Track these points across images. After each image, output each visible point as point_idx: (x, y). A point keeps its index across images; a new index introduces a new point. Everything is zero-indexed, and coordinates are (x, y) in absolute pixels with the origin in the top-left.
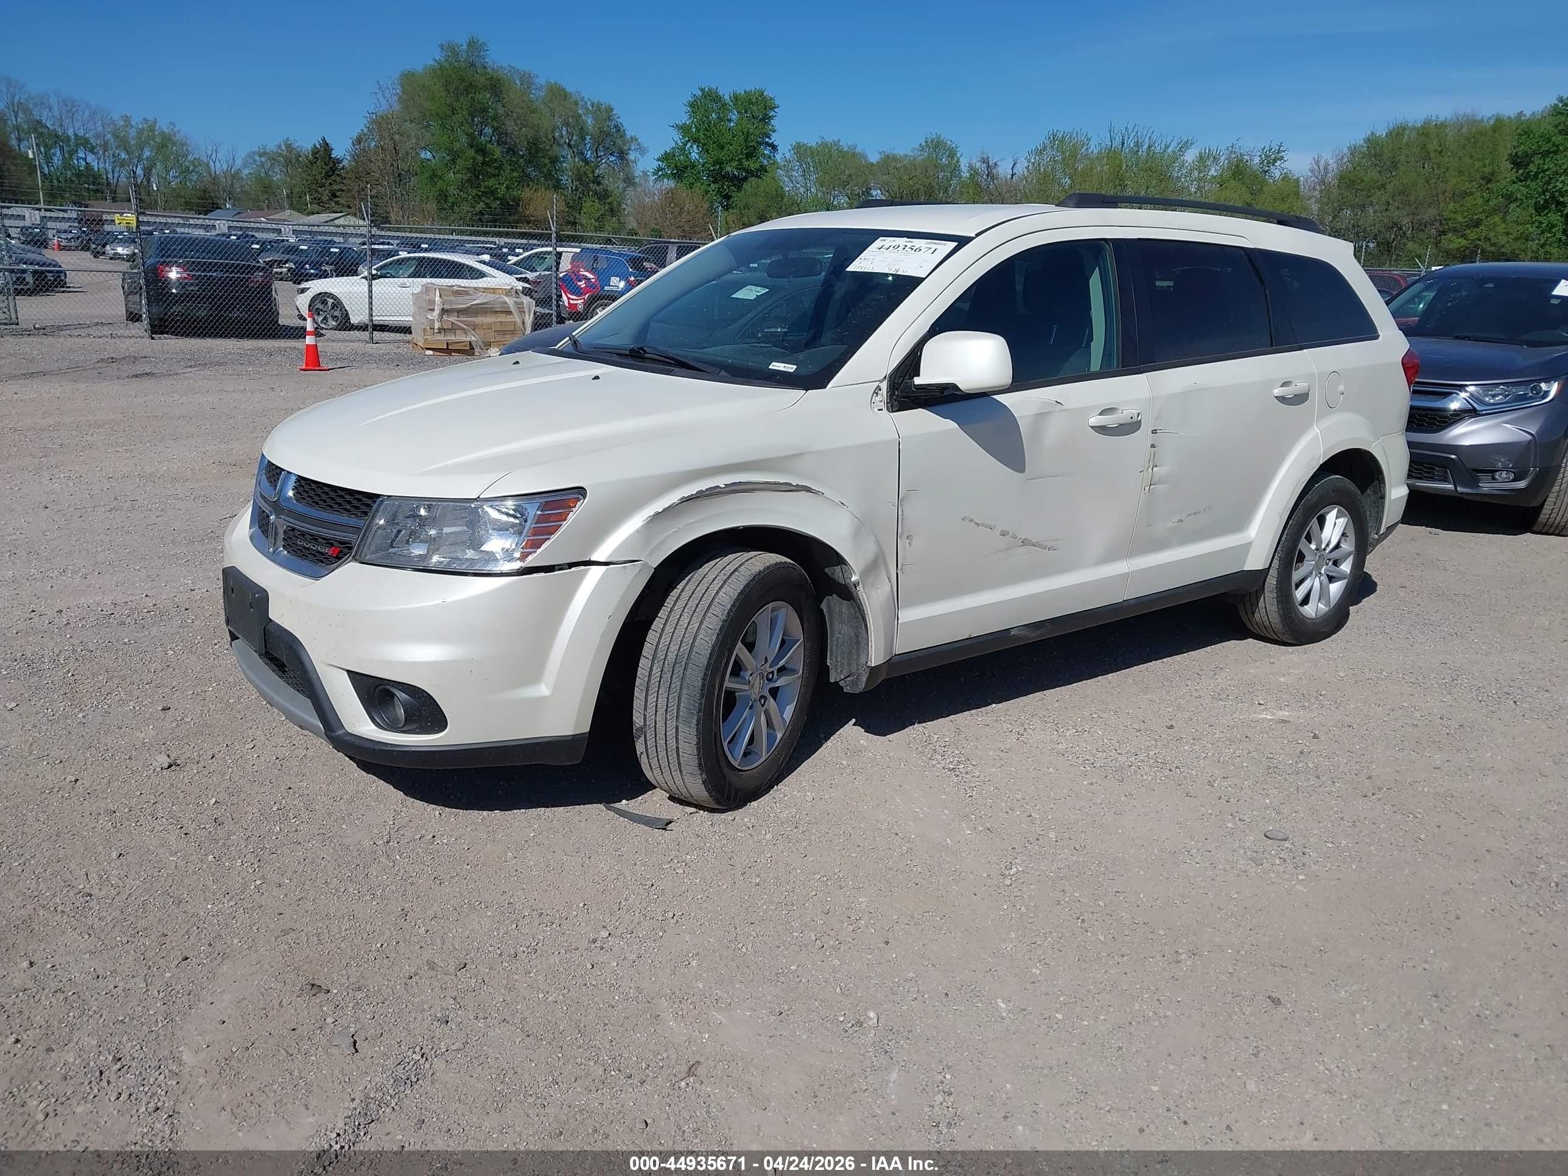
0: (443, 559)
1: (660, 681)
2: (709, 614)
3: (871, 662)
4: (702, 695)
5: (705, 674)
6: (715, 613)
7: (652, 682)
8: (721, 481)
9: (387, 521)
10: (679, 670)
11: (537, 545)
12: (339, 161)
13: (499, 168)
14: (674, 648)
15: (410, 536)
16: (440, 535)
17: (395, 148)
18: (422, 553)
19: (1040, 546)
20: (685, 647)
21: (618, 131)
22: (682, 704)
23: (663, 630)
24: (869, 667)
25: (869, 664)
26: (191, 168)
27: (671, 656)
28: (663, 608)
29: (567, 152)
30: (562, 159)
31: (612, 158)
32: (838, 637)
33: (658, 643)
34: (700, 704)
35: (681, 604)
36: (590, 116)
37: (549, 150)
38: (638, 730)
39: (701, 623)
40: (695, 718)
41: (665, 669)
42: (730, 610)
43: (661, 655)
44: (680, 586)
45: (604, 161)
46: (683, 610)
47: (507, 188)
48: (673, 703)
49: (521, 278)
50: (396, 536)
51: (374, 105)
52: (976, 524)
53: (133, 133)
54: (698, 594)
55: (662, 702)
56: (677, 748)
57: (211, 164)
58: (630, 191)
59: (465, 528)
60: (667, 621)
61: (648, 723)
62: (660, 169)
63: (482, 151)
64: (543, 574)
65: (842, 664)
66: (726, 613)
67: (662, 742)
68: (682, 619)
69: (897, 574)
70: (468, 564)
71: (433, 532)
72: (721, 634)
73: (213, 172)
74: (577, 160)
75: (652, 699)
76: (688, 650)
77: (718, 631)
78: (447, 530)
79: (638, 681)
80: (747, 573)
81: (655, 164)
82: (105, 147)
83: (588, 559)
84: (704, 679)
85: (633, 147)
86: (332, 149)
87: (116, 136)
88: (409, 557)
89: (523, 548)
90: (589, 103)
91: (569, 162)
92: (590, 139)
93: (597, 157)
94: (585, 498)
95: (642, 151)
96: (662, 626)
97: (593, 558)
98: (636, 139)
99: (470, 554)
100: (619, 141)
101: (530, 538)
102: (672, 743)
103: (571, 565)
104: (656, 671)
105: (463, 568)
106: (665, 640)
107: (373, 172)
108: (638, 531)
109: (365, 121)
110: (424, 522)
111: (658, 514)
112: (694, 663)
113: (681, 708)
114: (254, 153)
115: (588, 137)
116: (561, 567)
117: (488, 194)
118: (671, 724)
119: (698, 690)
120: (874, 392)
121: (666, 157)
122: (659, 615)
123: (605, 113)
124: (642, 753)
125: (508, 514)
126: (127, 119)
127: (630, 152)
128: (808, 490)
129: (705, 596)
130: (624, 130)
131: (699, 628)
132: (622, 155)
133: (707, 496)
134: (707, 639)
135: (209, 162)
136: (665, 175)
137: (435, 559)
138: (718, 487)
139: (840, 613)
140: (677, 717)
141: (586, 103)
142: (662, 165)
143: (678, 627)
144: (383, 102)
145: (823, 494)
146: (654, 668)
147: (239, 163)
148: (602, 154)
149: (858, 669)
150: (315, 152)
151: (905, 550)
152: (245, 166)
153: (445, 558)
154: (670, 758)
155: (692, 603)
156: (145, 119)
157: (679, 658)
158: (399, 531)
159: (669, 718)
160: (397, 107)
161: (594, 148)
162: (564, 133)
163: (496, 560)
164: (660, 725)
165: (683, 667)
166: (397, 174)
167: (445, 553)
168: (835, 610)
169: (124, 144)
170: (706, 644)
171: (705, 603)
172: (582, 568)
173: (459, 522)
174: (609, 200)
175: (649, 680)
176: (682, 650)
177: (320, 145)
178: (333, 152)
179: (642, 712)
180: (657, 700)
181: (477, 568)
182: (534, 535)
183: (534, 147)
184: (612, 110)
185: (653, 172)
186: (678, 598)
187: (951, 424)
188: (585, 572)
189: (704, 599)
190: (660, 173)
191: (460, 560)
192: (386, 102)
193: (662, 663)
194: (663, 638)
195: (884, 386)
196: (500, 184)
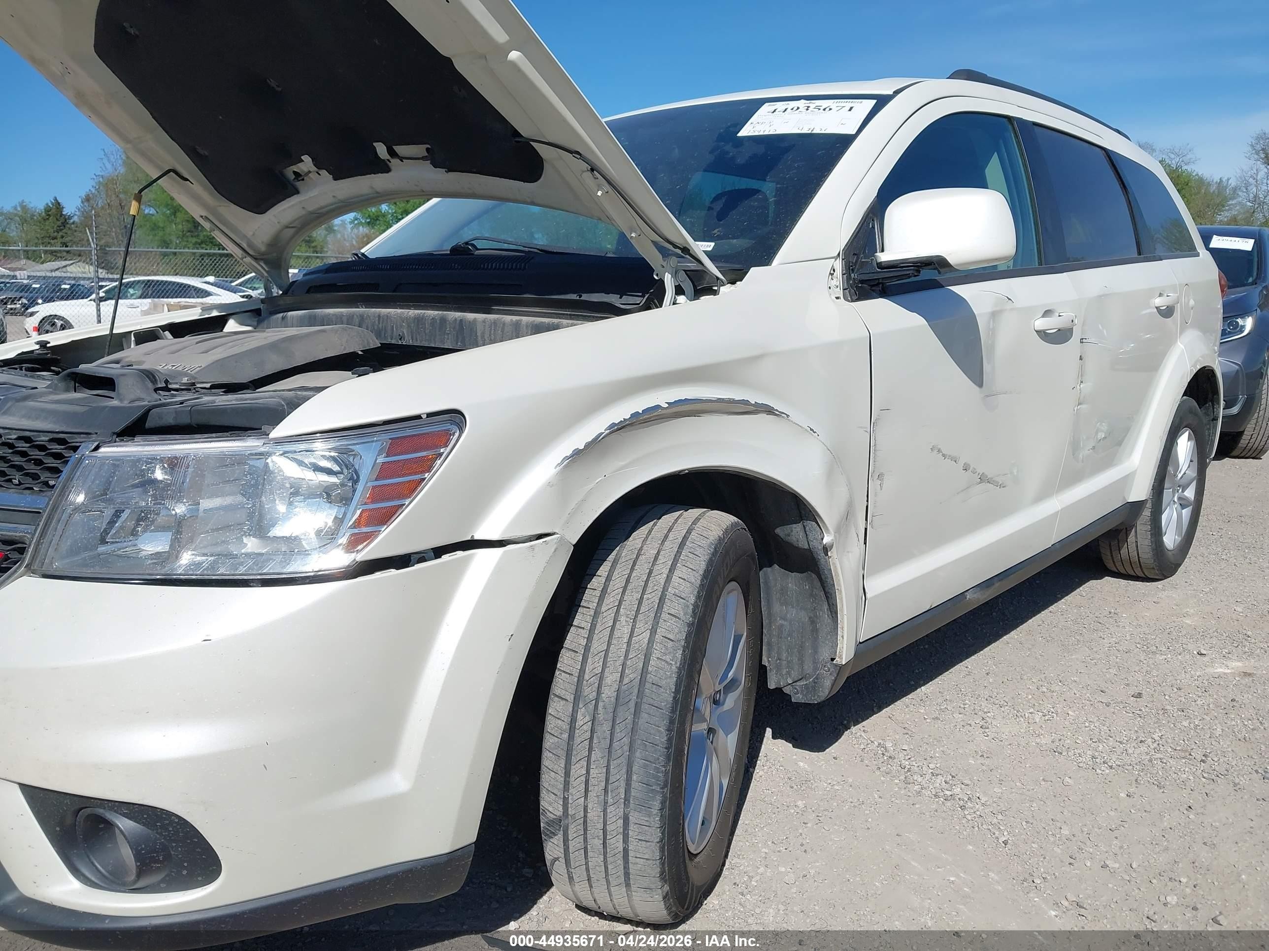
0: (199, 558)
1: (591, 738)
2: (664, 616)
3: (841, 657)
4: (668, 758)
5: (672, 722)
6: (672, 611)
7: (577, 740)
8: (663, 397)
9: (93, 497)
10: (626, 714)
11: (385, 517)
12: (70, 217)
14: (612, 678)
15: (139, 520)
16: (193, 515)
17: (120, 204)
18: (159, 549)
19: (994, 483)
20: (632, 675)
22: (634, 777)
23: (587, 648)
24: (836, 665)
25: (837, 661)
27: (608, 693)
28: (580, 610)
32: (782, 625)
33: (582, 671)
34: (666, 773)
35: (611, 600)
38: (550, 823)
39: (653, 631)
40: (659, 798)
41: (601, 717)
42: (695, 606)
43: (589, 692)
44: (603, 570)
46: (618, 611)
48: (618, 775)
49: (244, 295)
50: (112, 523)
51: (100, 169)
52: (944, 455)
54: (637, 582)
55: (597, 773)
56: (626, 851)
58: (330, 239)
59: (240, 498)
60: (592, 631)
61: (571, 812)
64: (393, 572)
65: (788, 662)
66: (690, 611)
67: (596, 843)
68: (617, 626)
69: (866, 529)
70: (251, 562)
71: (180, 509)
72: (687, 647)
75: (578, 770)
76: (638, 680)
77: (683, 643)
78: (206, 504)
79: (549, 742)
80: (704, 543)
83: (469, 538)
84: (669, 730)
86: (63, 207)
88: (135, 559)
89: (354, 526)
94: (461, 431)
96: (584, 642)
97: (479, 536)
99: (251, 544)
101: (366, 507)
102: (615, 843)
103: (439, 552)
104: (583, 719)
105: (241, 572)
106: (594, 665)
107: (102, 225)
108: (550, 484)
109: (93, 183)
110: (163, 492)
111: (577, 453)
112: (652, 702)
113: (634, 784)
116: (421, 557)
118: (615, 812)
119: (661, 749)
120: (830, 273)
122: (574, 623)
124: (556, 859)
125: (317, 469)
128: (769, 410)
129: (650, 584)
131: (651, 641)
133: (646, 421)
134: (668, 658)
136: (361, 224)
137: (186, 558)
138: (658, 407)
139: (784, 591)
140: (627, 800)
143: (614, 641)
144: (109, 166)
145: (788, 416)
146: (579, 716)
149: (816, 669)
150: (48, 210)
151: (876, 495)
153: (204, 555)
154: (610, 867)
155: (631, 598)
157: (622, 695)
158: (117, 514)
159: (610, 801)
160: (122, 170)
163: (305, 553)
164: (595, 813)
165: (633, 710)
166: (123, 227)
167: (205, 547)
168: (776, 585)
170: (667, 667)
171: (652, 598)
172: (460, 554)
173: (228, 488)
174: (313, 245)
175: (571, 737)
176: (626, 680)
177: (52, 204)
178: (64, 209)
179: (560, 794)
180: (588, 772)
181: (271, 569)
182: (373, 502)
185: (350, 222)
186: (604, 591)
187: (916, 320)
188: (466, 561)
189: (649, 590)
191: (236, 557)
192: (111, 166)
193: (591, 707)
194: (590, 660)
195: (839, 265)
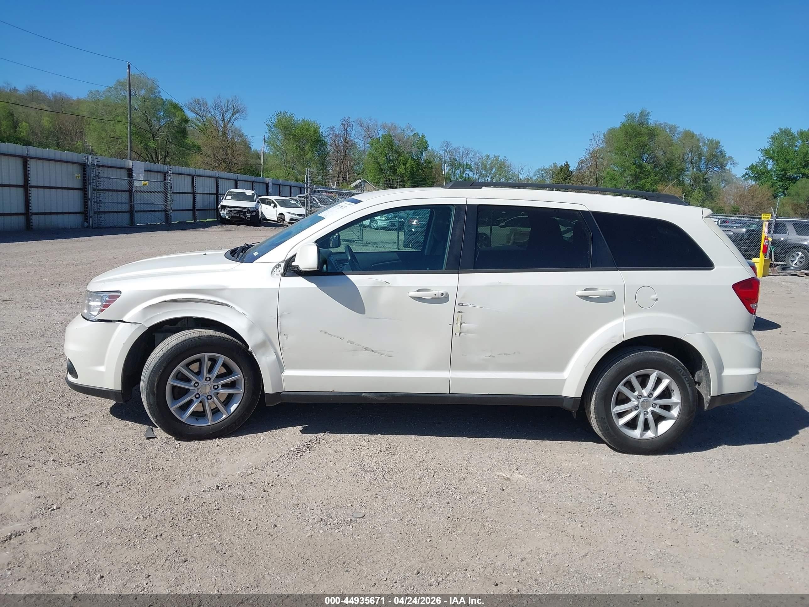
12: (572, 172)
13: (649, 174)
17: (597, 166)
19: (378, 353)
21: (721, 154)
26: (511, 177)
29: (689, 166)
30: (687, 170)
31: (716, 169)
36: (706, 147)
37: (680, 165)
45: (711, 170)
47: (651, 185)
51: (591, 146)
52: (330, 335)
53: (489, 162)
57: (520, 175)
62: (747, 174)
63: (640, 166)
69: (281, 352)
73: (520, 179)
74: (695, 170)
81: (744, 172)
82: (477, 169)
85: (729, 162)
86: (570, 167)
87: (482, 164)
90: (706, 140)
91: (690, 172)
92: (704, 159)
93: (707, 168)
94: (121, 295)
95: (734, 164)
97: (124, 320)
98: (732, 158)
100: (721, 160)
108: (140, 311)
109: (584, 153)
111: (150, 305)
114: (539, 170)
115: (703, 158)
117: (640, 188)
120: (276, 267)
121: (752, 168)
123: (715, 145)
126: (488, 156)
127: (727, 165)
128: (227, 305)
130: (725, 154)
132: (722, 167)
135: (519, 174)
136: (750, 178)
141: (705, 140)
142: (749, 172)
145: (234, 308)
147: (532, 174)
148: (710, 167)
150: (562, 168)
151: (284, 340)
152: (534, 175)
156: (494, 156)
160: (602, 146)
161: (706, 163)
162: (690, 156)
166: (595, 178)
169: (485, 168)
174: (711, 191)
177: (565, 165)
178: (570, 168)
183: (670, 163)
184: (719, 143)
185: (742, 176)
187: (313, 285)
190: (747, 176)
192: (595, 143)
195: (283, 265)
196: (647, 182)
